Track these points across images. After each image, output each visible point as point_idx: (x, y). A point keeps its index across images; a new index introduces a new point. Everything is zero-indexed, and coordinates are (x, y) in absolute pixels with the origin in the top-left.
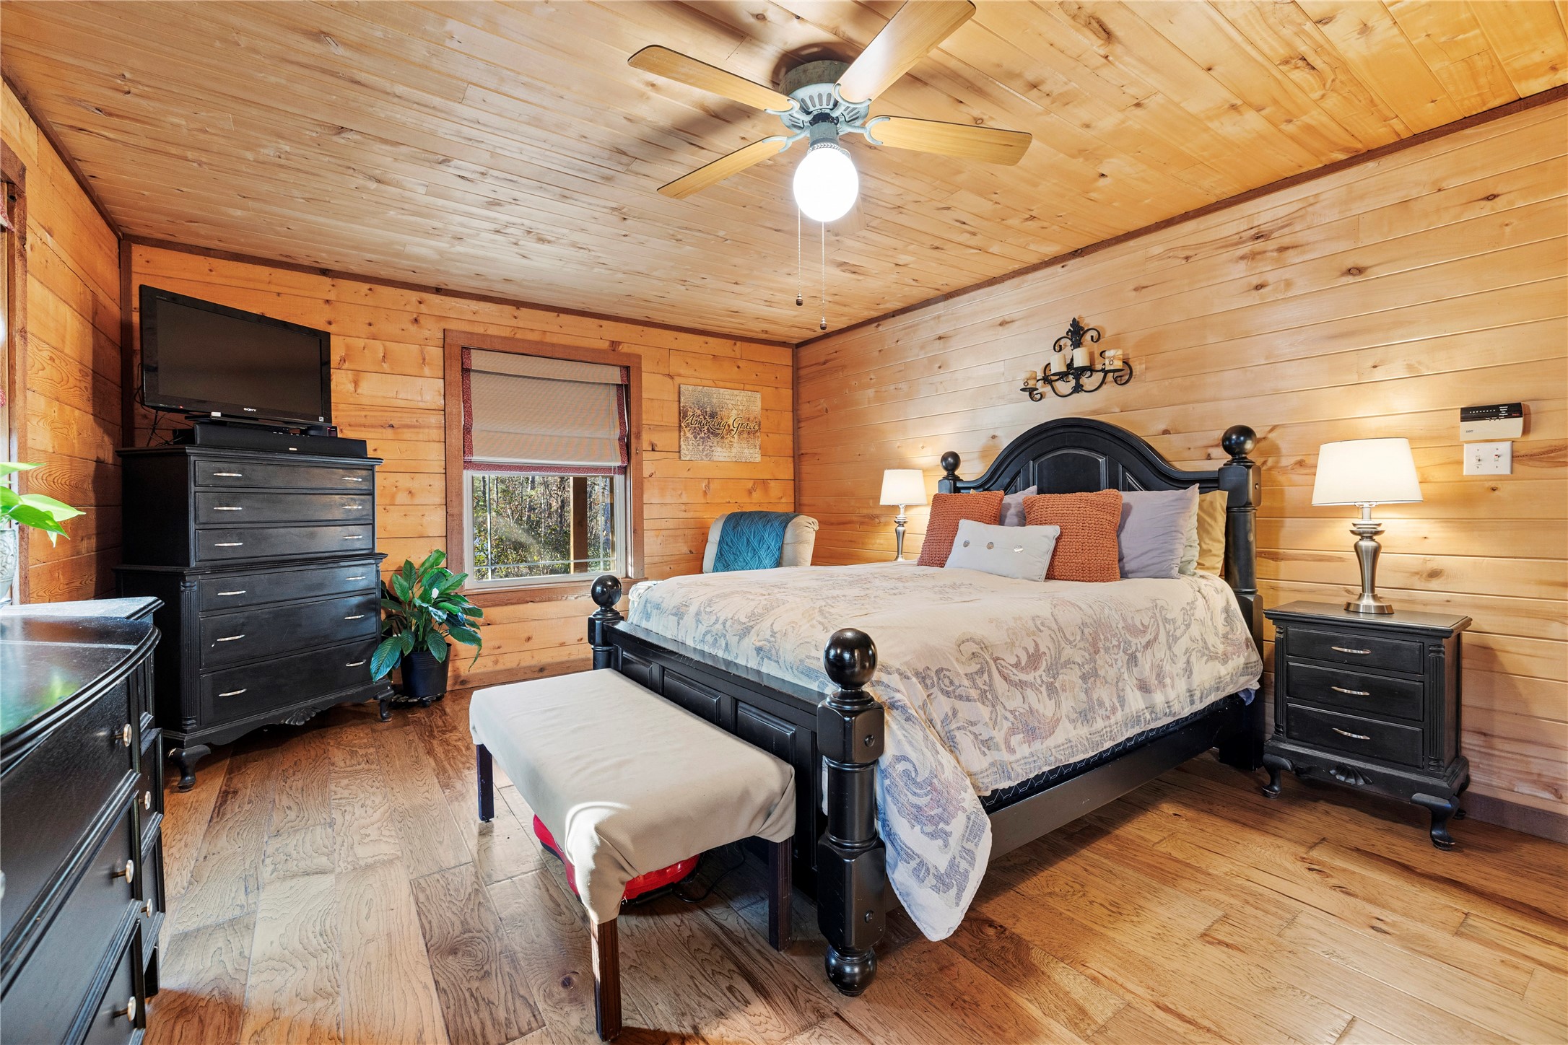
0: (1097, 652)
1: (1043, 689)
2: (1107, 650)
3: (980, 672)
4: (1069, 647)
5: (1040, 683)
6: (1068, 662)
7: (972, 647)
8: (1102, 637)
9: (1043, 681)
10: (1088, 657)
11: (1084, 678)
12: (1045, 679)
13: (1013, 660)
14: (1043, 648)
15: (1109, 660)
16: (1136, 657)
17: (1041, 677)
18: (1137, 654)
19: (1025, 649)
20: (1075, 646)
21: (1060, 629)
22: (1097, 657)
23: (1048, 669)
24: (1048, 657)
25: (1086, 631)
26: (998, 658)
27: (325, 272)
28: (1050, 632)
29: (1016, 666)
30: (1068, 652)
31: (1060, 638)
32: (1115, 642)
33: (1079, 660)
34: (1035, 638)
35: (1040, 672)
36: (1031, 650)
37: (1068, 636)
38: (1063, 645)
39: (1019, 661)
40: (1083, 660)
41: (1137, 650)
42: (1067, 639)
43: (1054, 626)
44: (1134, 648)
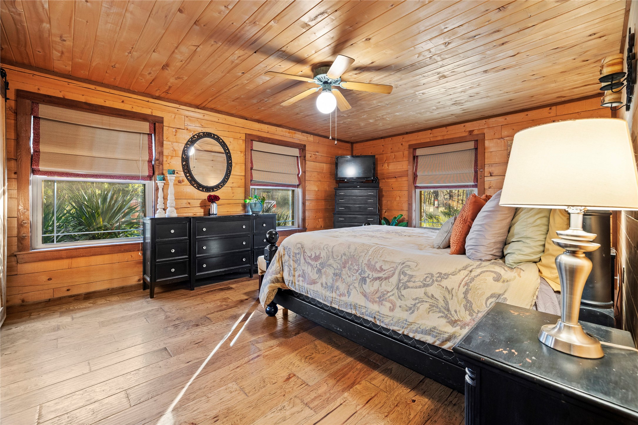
0: (344, 267)
1: (316, 269)
2: (350, 269)
3: (298, 254)
4: (332, 260)
5: (315, 266)
6: (330, 265)
7: (300, 246)
8: (350, 263)
9: (316, 267)
10: (339, 267)
11: (335, 274)
12: (318, 266)
13: (310, 255)
14: (322, 256)
15: (349, 273)
16: (365, 280)
17: (317, 265)
18: (367, 279)
19: (315, 253)
20: (335, 261)
21: (332, 252)
22: (344, 269)
23: (320, 264)
24: (322, 260)
25: (344, 257)
26: (305, 252)
27: (382, 138)
28: (327, 251)
29: (309, 257)
30: (331, 261)
31: (330, 255)
32: (356, 268)
33: (334, 266)
34: (321, 251)
35: (318, 263)
36: (317, 255)
37: (334, 256)
38: (330, 258)
39: (311, 256)
40: (337, 268)
41: (368, 277)
42: (333, 257)
43: (330, 250)
44: (366, 275)
